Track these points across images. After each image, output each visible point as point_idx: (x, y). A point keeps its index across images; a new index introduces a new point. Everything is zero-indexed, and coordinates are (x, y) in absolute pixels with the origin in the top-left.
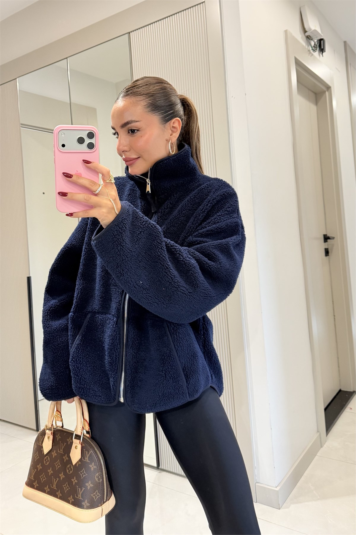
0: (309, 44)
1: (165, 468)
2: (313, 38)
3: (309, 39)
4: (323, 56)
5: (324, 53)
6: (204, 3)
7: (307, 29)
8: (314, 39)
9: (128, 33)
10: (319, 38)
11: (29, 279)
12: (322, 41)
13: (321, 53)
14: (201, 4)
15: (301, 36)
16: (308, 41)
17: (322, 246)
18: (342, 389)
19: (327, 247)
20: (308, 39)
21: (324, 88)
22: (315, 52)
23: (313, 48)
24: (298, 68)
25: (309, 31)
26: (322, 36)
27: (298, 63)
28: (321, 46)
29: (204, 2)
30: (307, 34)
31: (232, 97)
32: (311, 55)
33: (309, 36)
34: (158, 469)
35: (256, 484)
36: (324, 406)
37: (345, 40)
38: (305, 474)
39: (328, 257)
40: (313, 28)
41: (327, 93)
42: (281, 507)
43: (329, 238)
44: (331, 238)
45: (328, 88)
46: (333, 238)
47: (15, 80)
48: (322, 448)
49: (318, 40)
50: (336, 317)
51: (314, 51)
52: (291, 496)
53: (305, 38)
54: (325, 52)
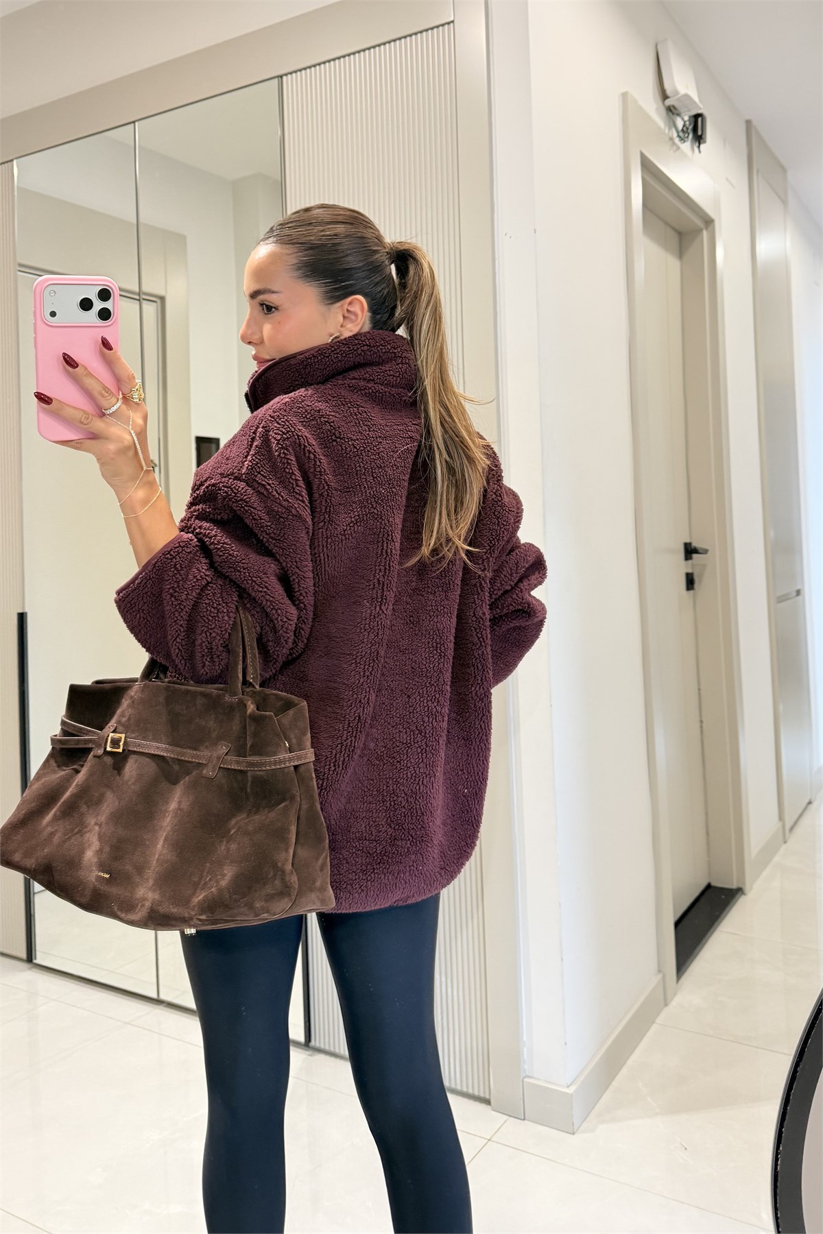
0: (671, 123)
1: (322, 1046)
2: (682, 111)
3: (673, 114)
4: (700, 152)
5: (702, 146)
6: (452, 24)
7: (669, 92)
8: (683, 115)
9: (278, 77)
10: (694, 112)
11: (22, 618)
12: (700, 119)
13: (697, 144)
14: (446, 26)
15: (655, 106)
16: (670, 117)
17: (682, 567)
18: (714, 884)
19: (690, 571)
20: (670, 114)
21: (700, 223)
22: (684, 142)
23: (681, 134)
24: (648, 178)
25: (675, 96)
26: (701, 109)
27: (648, 167)
28: (696, 130)
29: (453, 22)
30: (668, 102)
31: (506, 234)
32: (675, 148)
33: (673, 106)
34: (306, 1048)
35: (526, 1080)
36: (675, 916)
37: (748, 118)
38: (630, 1062)
39: (691, 592)
40: (682, 90)
41: (705, 233)
42: (577, 1130)
43: (696, 551)
44: (700, 551)
45: (709, 222)
46: (705, 552)
47: (9, 163)
48: (666, 1009)
49: (690, 117)
50: (704, 725)
51: (682, 140)
52: (598, 1107)
53: (663, 111)
54: (705, 142)
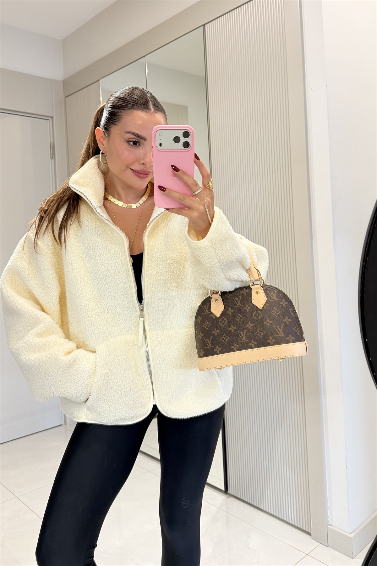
9: (203, 25)
31: (311, 89)
34: (226, 494)
35: (328, 526)
42: (355, 557)
47: (98, 82)
